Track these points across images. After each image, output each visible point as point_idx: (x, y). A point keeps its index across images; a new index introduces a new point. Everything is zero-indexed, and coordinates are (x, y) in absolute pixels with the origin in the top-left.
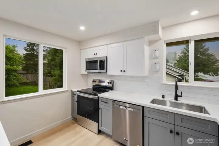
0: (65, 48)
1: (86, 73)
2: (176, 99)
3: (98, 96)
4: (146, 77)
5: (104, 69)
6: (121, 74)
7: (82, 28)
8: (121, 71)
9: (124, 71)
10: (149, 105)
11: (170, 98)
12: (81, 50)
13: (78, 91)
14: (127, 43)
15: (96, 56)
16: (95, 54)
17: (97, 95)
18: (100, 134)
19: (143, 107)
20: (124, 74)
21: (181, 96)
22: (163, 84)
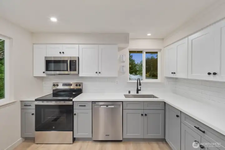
0: (10, 38)
1: (44, 75)
2: (137, 92)
3: (73, 101)
4: (115, 78)
5: (75, 70)
6: (96, 75)
7: (54, 19)
8: (96, 73)
9: (100, 73)
10: (125, 100)
11: (134, 92)
12: (34, 44)
13: (36, 100)
14: (101, 46)
15: (62, 55)
16: (60, 53)
17: (71, 100)
18: (76, 142)
19: (122, 102)
20: (100, 75)
21: (140, 90)
22: (128, 83)
